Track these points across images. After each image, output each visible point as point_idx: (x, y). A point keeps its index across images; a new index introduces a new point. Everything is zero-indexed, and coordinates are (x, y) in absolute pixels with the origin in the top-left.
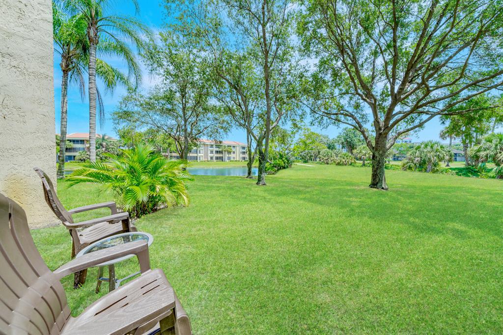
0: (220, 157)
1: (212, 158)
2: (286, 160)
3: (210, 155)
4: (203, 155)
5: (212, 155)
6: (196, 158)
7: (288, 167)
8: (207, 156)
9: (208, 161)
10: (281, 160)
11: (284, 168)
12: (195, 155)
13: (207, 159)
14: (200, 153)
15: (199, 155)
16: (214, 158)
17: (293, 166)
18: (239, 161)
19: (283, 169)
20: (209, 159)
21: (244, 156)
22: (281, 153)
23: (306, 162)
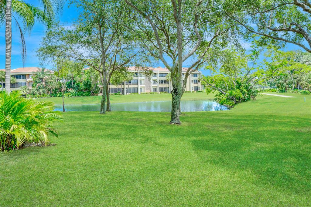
0: (165, 88)
1: (155, 89)
2: (245, 90)
3: (153, 85)
4: (144, 86)
5: (156, 85)
6: (136, 90)
7: (249, 99)
8: (150, 86)
9: (151, 93)
10: (238, 90)
11: (244, 100)
12: (136, 86)
13: (149, 91)
14: (141, 84)
15: (140, 86)
16: (158, 90)
17: (257, 98)
18: (190, 92)
19: (242, 102)
20: (152, 91)
21: (196, 85)
22: (240, 81)
23: (282, 91)
